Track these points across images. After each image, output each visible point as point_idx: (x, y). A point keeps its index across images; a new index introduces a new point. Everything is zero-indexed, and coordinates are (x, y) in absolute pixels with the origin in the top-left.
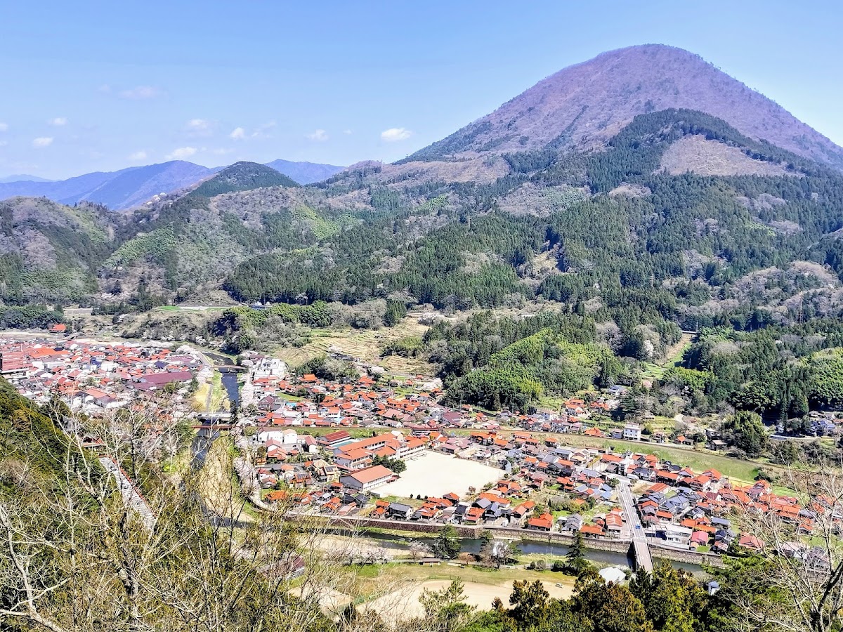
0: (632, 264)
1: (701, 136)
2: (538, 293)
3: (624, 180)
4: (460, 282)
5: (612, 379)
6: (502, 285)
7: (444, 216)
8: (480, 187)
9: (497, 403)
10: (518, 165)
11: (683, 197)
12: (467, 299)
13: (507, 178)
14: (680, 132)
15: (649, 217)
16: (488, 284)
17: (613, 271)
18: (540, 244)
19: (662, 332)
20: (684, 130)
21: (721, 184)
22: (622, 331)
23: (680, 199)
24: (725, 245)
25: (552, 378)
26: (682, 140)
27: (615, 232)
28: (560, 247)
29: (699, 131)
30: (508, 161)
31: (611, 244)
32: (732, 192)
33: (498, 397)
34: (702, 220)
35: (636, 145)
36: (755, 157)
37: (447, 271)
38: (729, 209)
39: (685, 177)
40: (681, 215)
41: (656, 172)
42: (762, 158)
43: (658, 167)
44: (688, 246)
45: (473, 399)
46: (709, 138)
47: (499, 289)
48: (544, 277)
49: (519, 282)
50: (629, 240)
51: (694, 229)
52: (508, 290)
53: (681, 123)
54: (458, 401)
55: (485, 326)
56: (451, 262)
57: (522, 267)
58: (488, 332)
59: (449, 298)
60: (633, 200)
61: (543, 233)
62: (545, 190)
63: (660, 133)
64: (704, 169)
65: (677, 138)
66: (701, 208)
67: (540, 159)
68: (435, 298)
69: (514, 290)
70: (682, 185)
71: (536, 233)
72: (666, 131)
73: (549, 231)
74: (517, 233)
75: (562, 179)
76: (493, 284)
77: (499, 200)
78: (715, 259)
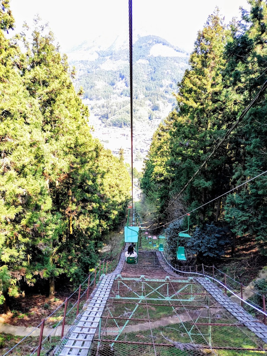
0: (148, 85)
1: (161, 44)
2: (121, 95)
3: (139, 58)
4: (97, 91)
5: (154, 117)
6: (110, 92)
7: (82, 71)
8: (90, 62)
9: (123, 126)
10: (101, 54)
11: (159, 63)
12: (100, 97)
13: (98, 59)
14: (154, 43)
15: (149, 70)
16: (105, 92)
17: (143, 86)
18: (118, 79)
19: (164, 103)
20: (156, 42)
21: (170, 59)
22: (153, 103)
23: (158, 64)
24: (174, 78)
25: (138, 117)
26: (155, 45)
27: (141, 74)
28: (126, 79)
29: (160, 42)
30: (98, 53)
31: (140, 78)
32: (173, 61)
33: (123, 124)
34: (166, 70)
35: (141, 47)
36: (177, 51)
37: (91, 88)
38: (173, 67)
39: (158, 57)
40: (159, 69)
41: (149, 56)
42: (179, 51)
43: (149, 54)
44: (164, 78)
45: (115, 125)
46: (163, 44)
47: (109, 93)
48: (122, 89)
49: (115, 91)
50: (145, 77)
51: (165, 73)
52: (112, 93)
53: (155, 39)
54: (110, 126)
55: (110, 104)
56: (92, 85)
57: (114, 86)
58: (112, 106)
59: (94, 96)
60: (144, 64)
61: (118, 76)
62: (114, 62)
63: (148, 43)
64: (164, 55)
65: (154, 45)
66: (165, 67)
67: (108, 52)
68: (89, 97)
69: (114, 94)
70: (158, 60)
71: (116, 75)
72: (150, 42)
73: (120, 74)
74: (110, 75)
75: (120, 58)
76: (107, 91)
77: (100, 65)
78: (172, 83)
